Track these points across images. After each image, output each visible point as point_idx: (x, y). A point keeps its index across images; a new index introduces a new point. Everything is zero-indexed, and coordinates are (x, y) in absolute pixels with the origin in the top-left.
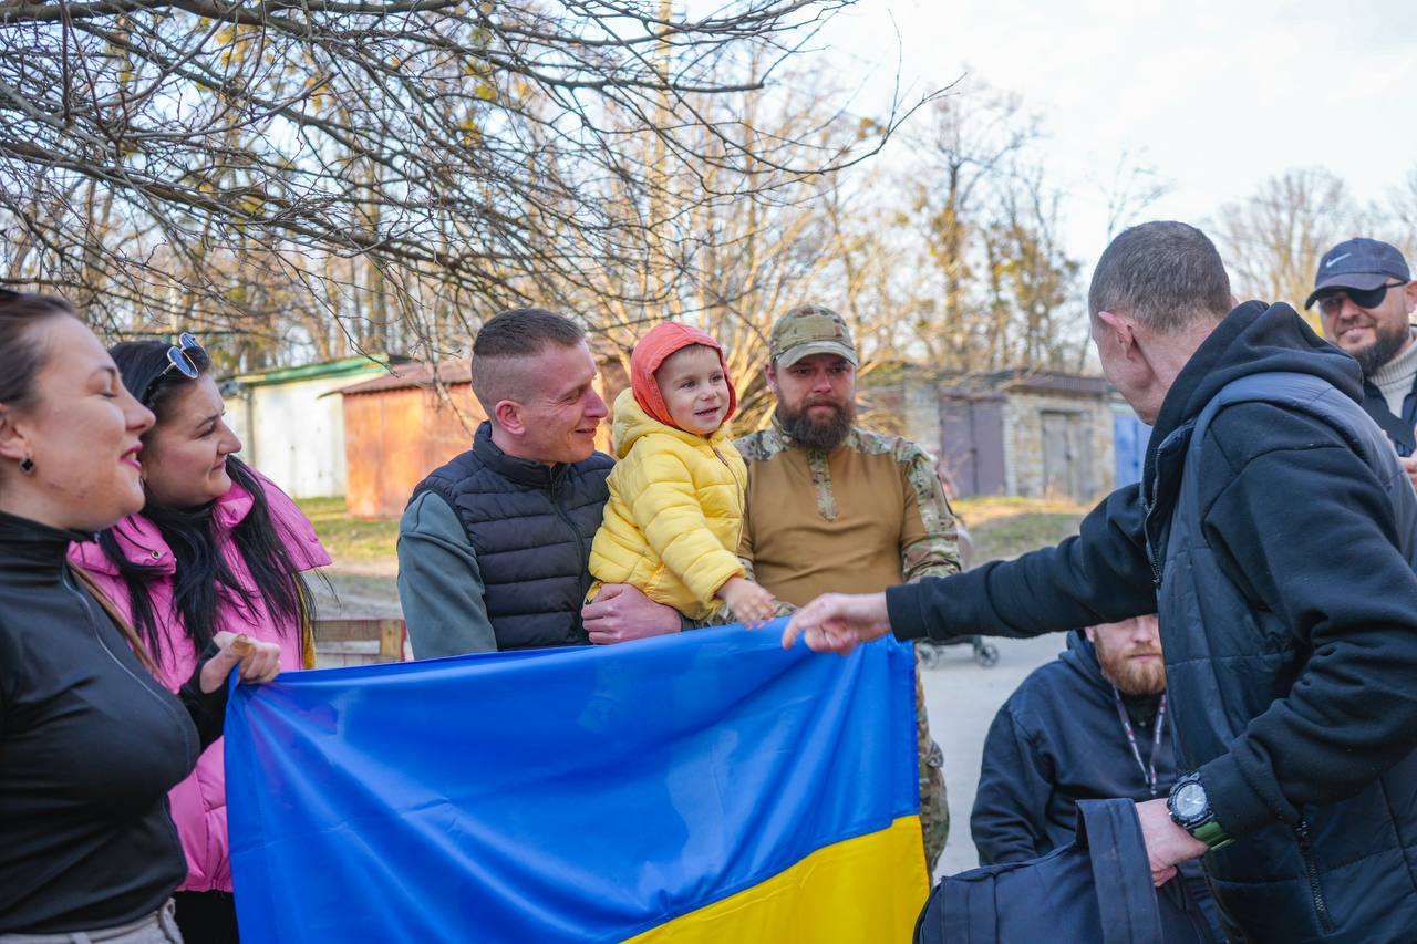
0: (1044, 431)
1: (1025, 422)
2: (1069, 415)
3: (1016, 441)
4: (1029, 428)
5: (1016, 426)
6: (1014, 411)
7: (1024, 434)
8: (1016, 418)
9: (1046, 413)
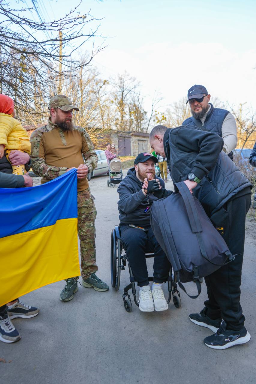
1: (135, 142)
2: (143, 141)
4: (136, 143)
5: (133, 143)
7: (135, 144)
8: (133, 141)
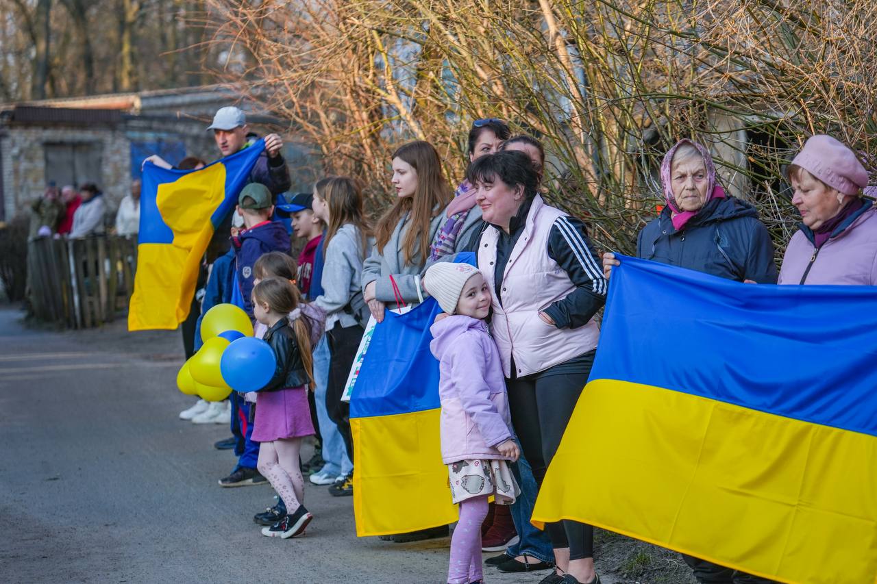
0: (47, 161)
3: (16, 172)
6: (14, 144)
9: (49, 145)
